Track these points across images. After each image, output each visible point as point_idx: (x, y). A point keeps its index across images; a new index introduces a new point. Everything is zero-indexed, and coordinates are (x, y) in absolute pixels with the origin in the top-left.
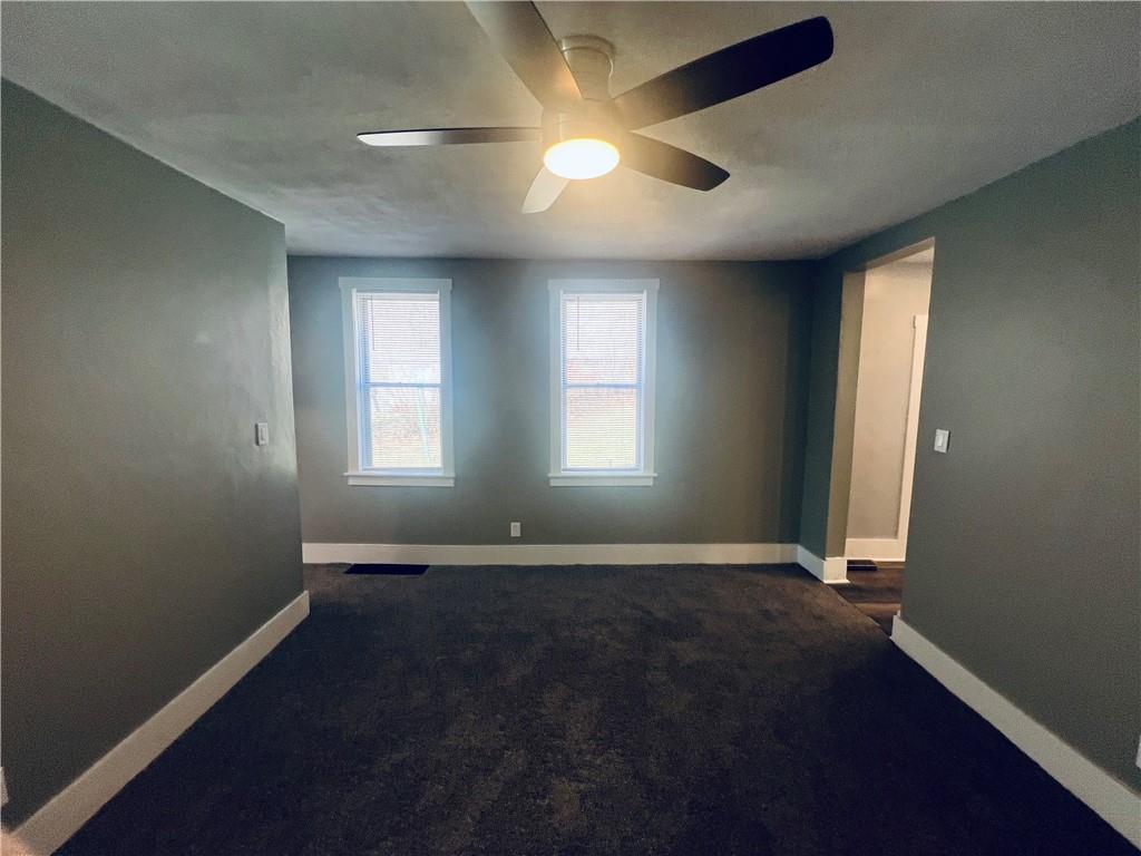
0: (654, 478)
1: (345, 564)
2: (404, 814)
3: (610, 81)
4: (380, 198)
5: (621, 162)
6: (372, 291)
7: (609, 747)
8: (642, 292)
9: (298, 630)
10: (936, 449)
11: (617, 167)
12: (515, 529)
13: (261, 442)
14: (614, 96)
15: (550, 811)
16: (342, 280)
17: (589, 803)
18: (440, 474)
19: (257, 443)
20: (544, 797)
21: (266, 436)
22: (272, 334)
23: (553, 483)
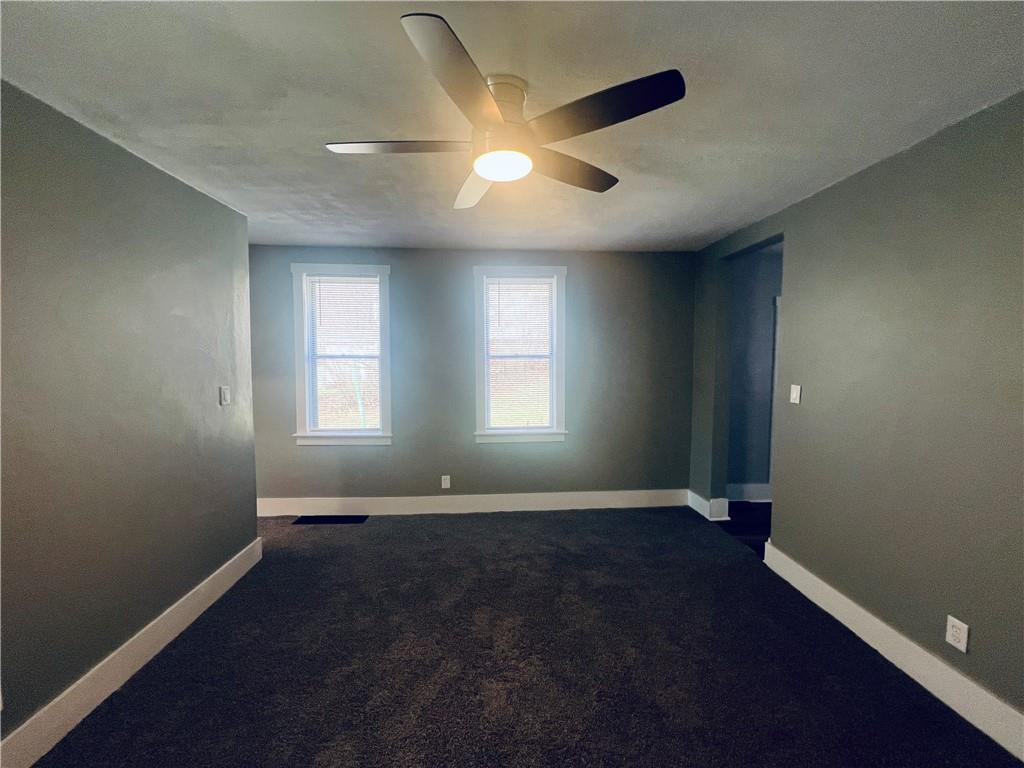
0: (565, 434)
1: (292, 516)
2: (355, 714)
3: (524, 109)
4: (333, 195)
5: (533, 169)
6: (319, 275)
7: (530, 654)
8: (553, 277)
9: (253, 571)
10: (792, 401)
11: (530, 173)
12: (446, 481)
13: (224, 403)
14: (528, 119)
15: (481, 704)
16: (294, 267)
17: (515, 698)
18: (380, 434)
19: (221, 404)
20: (476, 694)
21: (228, 397)
22: (235, 310)
23: (478, 441)
